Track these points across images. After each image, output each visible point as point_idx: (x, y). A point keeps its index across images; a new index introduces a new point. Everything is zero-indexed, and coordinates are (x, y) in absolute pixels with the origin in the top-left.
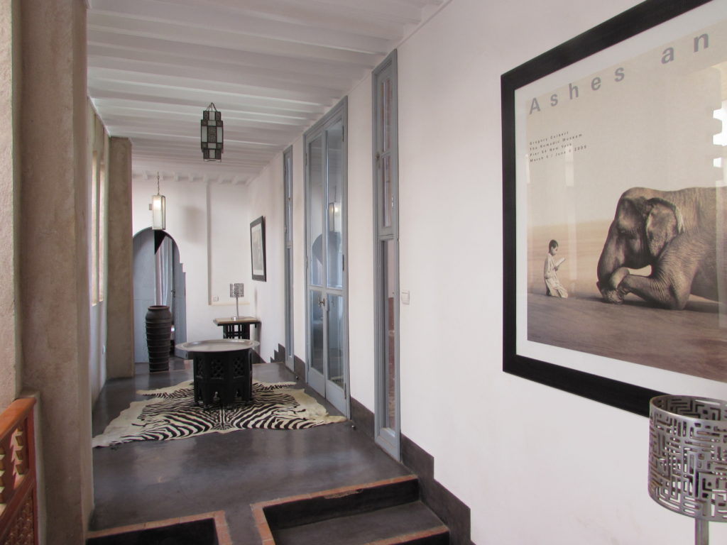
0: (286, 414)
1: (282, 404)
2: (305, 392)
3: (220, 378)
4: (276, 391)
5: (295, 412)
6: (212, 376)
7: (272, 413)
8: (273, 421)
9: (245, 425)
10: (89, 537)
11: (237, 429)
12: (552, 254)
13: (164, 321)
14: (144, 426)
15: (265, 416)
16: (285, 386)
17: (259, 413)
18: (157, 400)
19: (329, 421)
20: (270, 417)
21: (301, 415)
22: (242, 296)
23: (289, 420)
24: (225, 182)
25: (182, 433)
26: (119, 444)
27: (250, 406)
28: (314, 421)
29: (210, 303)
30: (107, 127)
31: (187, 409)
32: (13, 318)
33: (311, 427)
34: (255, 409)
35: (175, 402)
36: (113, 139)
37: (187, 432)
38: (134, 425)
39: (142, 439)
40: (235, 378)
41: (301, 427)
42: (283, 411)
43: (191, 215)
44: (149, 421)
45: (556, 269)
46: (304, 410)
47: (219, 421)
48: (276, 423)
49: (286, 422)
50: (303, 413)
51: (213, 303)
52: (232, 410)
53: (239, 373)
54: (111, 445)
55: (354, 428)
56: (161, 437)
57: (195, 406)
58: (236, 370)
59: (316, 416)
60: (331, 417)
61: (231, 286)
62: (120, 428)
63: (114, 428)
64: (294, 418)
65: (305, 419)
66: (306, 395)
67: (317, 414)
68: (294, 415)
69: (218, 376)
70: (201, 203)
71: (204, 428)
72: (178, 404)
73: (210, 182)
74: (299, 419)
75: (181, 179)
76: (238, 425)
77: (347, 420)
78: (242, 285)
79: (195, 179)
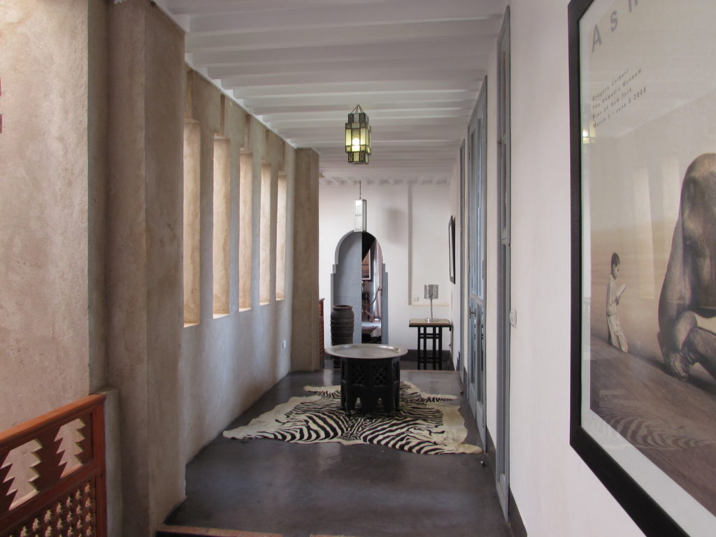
0: (420, 433)
1: (425, 420)
2: (459, 410)
3: (361, 385)
4: (430, 405)
5: (430, 432)
6: (354, 382)
7: (408, 430)
8: (402, 439)
9: (371, 440)
10: (160, 530)
11: (361, 441)
12: (615, 277)
13: (346, 321)
14: (284, 424)
15: (399, 431)
16: (443, 400)
17: (395, 428)
18: (315, 398)
19: (461, 450)
20: (403, 433)
21: (435, 438)
22: (437, 297)
23: (417, 441)
24: (424, 183)
25: (310, 436)
26: (252, 438)
27: (391, 417)
28: (444, 447)
29: (410, 303)
30: (288, 141)
31: (331, 413)
32: (87, 322)
33: (437, 453)
34: (394, 422)
35: (328, 403)
36: (298, 151)
37: (314, 436)
38: (277, 421)
39: (272, 436)
40: (375, 386)
41: (426, 453)
42: (420, 429)
43: (393, 217)
44: (292, 419)
45: (617, 301)
46: (443, 432)
47: (351, 430)
48: (404, 442)
49: (414, 442)
50: (441, 435)
51: (413, 303)
52: (371, 419)
53: (381, 382)
54: (244, 438)
55: (484, 465)
56: (289, 437)
57: (341, 409)
58: (378, 379)
59: (451, 441)
60: (467, 445)
61: (425, 286)
62: (263, 422)
63: (259, 422)
64: (425, 439)
65: (435, 444)
66: (458, 413)
67: (454, 440)
68: (430, 436)
69: (360, 383)
70: (402, 204)
71: (332, 434)
72: (328, 405)
73: (411, 183)
74: (429, 442)
75: (383, 182)
76: (365, 439)
77: (482, 453)
78: (437, 287)
79: (397, 182)
